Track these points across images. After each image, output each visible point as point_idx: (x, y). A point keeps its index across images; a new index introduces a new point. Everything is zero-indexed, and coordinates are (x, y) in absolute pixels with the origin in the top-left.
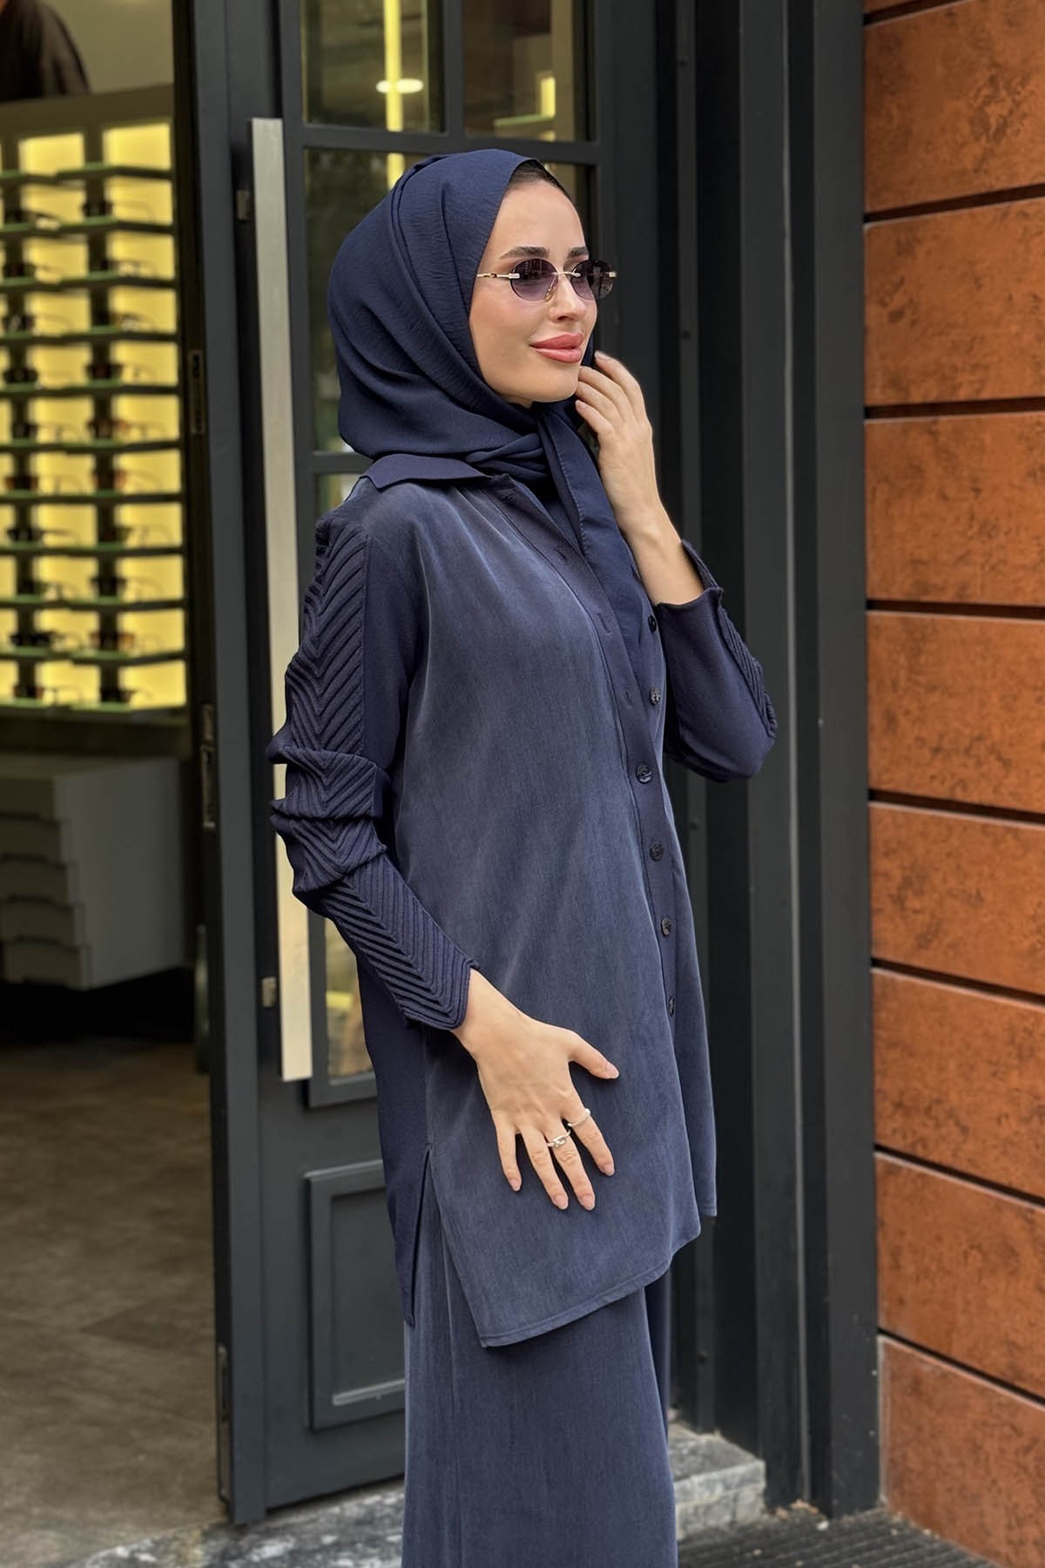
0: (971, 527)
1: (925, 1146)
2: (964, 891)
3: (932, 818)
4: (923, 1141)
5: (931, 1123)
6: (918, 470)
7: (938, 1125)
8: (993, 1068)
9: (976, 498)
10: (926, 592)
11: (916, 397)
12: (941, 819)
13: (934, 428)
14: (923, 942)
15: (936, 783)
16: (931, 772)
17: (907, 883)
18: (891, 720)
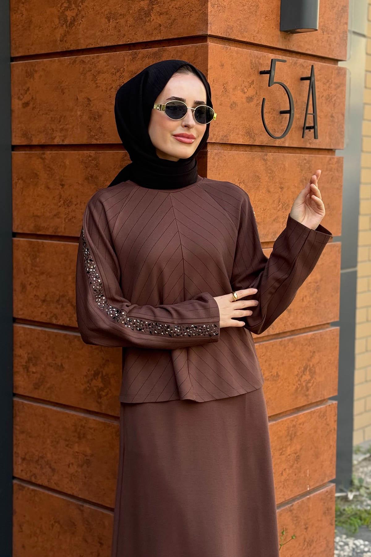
0: (60, 202)
1: (36, 477)
2: (56, 364)
3: (42, 331)
4: (35, 475)
5: (39, 467)
6: (36, 175)
7: (42, 468)
8: (67, 443)
9: (62, 188)
10: (39, 230)
11: (35, 142)
12: (45, 331)
13: (43, 156)
14: (37, 387)
15: (43, 316)
16: (41, 310)
17: (30, 359)
18: (24, 287)
